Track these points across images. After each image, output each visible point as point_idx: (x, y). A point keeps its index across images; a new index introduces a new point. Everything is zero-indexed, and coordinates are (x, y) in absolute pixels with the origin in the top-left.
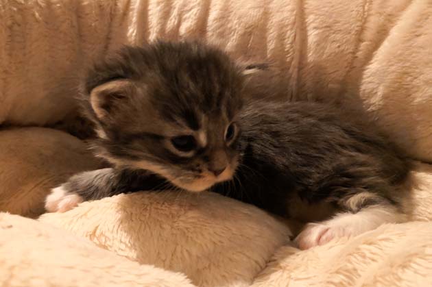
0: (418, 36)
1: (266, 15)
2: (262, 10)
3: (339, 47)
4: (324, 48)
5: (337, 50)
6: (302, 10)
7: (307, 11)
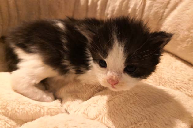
0: (188, 9)
3: (157, 9)
5: (156, 11)
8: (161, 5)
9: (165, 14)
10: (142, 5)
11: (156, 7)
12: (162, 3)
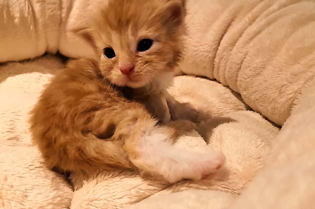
8: (55, 6)
9: (63, 15)
10: (30, 9)
11: (49, 9)
12: (54, 3)
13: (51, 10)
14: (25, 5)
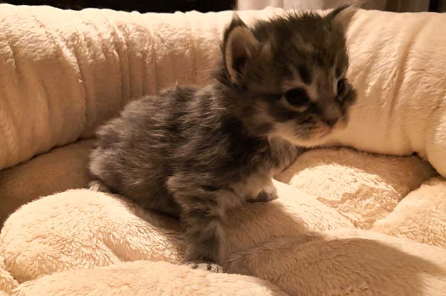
1: (374, 58)
2: (371, 55)
4: (415, 88)
5: (426, 91)
6: (407, 55)
7: (410, 55)
8: (438, 80)
10: (395, 79)
11: (425, 83)
13: (428, 85)
14: (391, 72)
